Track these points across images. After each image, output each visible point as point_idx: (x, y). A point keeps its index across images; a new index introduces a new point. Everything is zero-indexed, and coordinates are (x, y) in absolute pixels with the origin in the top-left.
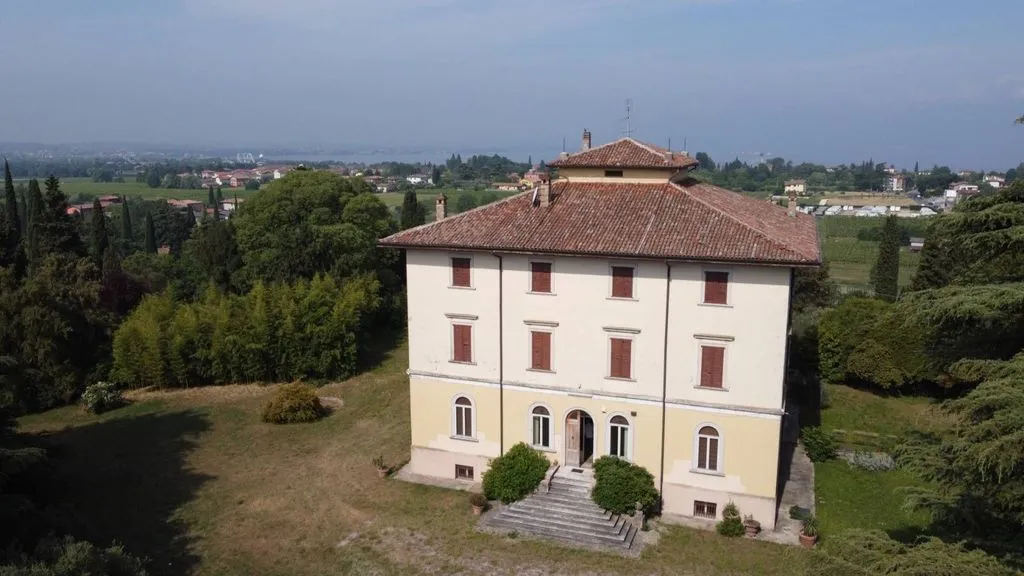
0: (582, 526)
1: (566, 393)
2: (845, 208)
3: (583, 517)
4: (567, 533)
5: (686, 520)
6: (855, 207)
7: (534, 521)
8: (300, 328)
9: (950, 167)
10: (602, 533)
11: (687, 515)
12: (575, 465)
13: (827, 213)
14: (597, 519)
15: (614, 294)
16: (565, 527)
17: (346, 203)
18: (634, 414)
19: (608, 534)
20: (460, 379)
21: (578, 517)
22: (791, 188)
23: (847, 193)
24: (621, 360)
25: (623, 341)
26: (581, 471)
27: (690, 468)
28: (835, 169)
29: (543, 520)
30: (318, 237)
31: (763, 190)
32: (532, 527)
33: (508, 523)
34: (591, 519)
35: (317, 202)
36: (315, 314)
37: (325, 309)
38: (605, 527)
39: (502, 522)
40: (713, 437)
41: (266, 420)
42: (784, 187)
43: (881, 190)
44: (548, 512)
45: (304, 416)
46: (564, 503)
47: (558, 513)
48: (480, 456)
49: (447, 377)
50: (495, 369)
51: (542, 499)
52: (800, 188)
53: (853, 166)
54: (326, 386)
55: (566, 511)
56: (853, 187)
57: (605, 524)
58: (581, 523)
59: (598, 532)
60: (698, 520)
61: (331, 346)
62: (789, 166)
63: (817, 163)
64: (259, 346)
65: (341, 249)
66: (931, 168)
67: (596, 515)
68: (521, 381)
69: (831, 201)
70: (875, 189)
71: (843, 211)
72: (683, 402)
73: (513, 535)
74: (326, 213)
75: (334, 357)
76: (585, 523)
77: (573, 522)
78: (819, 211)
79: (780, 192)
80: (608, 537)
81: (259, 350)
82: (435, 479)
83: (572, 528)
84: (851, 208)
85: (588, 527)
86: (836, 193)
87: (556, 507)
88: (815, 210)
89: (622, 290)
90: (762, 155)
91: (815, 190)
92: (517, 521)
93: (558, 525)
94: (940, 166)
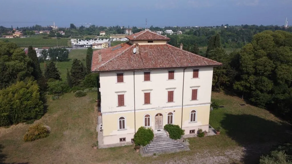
0: (171, 146)
1: (155, 109)
2: (117, 39)
3: (169, 143)
4: (168, 149)
5: (188, 136)
6: (120, 38)
7: (157, 149)
8: (21, 103)
9: (137, 27)
10: (177, 146)
11: (188, 134)
12: (158, 129)
13: (113, 41)
14: (173, 143)
15: (169, 79)
16: (166, 148)
17: (13, 52)
18: (174, 111)
19: (179, 146)
20: (121, 111)
21: (168, 144)
22: (102, 34)
23: (116, 35)
24: (171, 97)
25: (171, 92)
26: (160, 130)
27: (189, 122)
28: (109, 28)
29: (160, 147)
30: (9, 67)
31: (94, 35)
32: (158, 151)
33: (150, 152)
34: (171, 143)
35: (3, 53)
36: (26, 97)
37: (30, 94)
38: (176, 144)
39: (149, 152)
40: (194, 113)
41: (27, 141)
42: (99, 33)
43: (124, 33)
44: (160, 145)
45: (44, 136)
46: (162, 141)
47: (162, 144)
48: (128, 134)
49: (116, 112)
50: (132, 106)
51: (156, 142)
52: (104, 34)
53: (114, 27)
54: (35, 122)
55: (164, 143)
56: (117, 33)
57: (176, 143)
58: (170, 145)
59: (176, 146)
60: (191, 135)
61: (35, 108)
62: (97, 27)
63: (104, 26)
64: (7, 114)
65: (18, 71)
66: (132, 27)
67: (172, 142)
68: (141, 108)
69: (113, 37)
70: (122, 33)
71: (117, 40)
72: (188, 105)
73: (155, 155)
74: (7, 57)
75: (36, 111)
76: (171, 145)
77: (167, 145)
78: (111, 40)
79: (99, 35)
80: (179, 147)
81: (7, 115)
82: (113, 145)
83: (168, 147)
84: (119, 39)
85: (173, 146)
86: (113, 35)
87: (161, 143)
88: (110, 40)
89: (171, 77)
90: (88, 24)
91: (108, 34)
92: (153, 150)
93: (165, 148)
94: (134, 26)
